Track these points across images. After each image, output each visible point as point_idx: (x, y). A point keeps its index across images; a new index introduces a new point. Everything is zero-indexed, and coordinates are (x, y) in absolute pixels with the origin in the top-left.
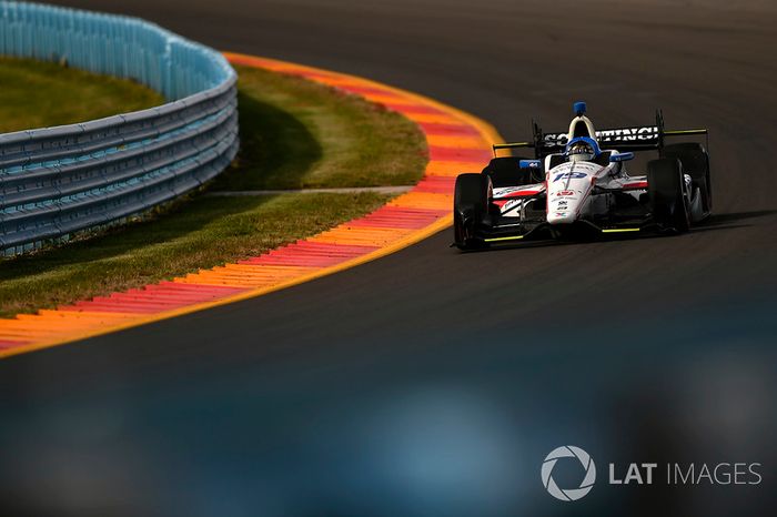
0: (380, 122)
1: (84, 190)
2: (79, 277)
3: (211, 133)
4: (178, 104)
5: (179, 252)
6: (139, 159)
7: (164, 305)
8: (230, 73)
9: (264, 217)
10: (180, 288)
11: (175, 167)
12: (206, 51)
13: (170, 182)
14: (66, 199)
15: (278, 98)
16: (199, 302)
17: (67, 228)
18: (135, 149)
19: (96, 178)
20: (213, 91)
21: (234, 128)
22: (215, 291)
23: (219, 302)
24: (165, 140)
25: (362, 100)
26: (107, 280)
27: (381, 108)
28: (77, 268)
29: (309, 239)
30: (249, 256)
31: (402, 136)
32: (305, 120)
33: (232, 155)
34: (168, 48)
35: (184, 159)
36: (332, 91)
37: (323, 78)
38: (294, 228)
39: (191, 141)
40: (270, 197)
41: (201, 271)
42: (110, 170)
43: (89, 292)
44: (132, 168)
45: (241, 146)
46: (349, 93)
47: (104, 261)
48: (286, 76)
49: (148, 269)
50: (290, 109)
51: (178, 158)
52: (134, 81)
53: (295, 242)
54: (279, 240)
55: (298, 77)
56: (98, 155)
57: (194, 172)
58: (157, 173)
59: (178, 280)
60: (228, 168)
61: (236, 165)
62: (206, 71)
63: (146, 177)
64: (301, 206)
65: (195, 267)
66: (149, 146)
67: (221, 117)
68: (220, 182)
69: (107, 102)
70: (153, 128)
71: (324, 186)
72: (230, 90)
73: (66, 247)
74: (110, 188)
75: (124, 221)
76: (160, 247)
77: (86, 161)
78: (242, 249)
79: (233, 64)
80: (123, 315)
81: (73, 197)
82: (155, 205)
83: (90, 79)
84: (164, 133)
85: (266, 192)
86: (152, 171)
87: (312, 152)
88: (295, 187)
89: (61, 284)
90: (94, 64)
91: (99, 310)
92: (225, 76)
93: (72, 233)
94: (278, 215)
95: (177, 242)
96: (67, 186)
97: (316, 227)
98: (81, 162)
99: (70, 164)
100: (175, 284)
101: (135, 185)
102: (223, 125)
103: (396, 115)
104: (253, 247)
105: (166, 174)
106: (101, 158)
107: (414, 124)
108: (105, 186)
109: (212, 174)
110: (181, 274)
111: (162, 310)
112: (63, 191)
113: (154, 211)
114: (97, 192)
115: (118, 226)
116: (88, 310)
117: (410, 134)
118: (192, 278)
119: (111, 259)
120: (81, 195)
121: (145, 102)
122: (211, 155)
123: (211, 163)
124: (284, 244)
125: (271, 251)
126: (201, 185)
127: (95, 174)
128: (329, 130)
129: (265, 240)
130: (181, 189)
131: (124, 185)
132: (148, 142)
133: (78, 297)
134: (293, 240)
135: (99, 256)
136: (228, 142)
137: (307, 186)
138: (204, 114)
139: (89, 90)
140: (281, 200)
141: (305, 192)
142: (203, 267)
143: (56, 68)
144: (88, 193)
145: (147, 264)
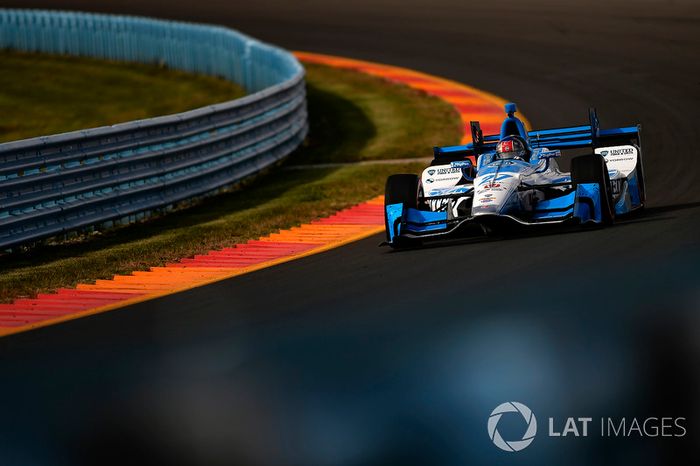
0: (423, 104)
1: (184, 168)
2: (182, 239)
3: (285, 118)
4: (258, 96)
5: (263, 216)
6: (228, 141)
7: (253, 260)
8: (299, 69)
9: (332, 185)
10: (265, 246)
11: (257, 147)
12: (279, 52)
13: (253, 160)
14: (169, 176)
15: (339, 88)
16: (280, 256)
17: (170, 200)
18: (224, 134)
19: (192, 159)
20: (286, 84)
21: (304, 113)
22: (293, 247)
23: (297, 256)
24: (248, 126)
25: (407, 87)
26: (205, 241)
27: (423, 93)
28: (180, 232)
29: (369, 202)
30: (318, 218)
31: (441, 115)
32: (361, 105)
33: (303, 136)
34: (248, 51)
35: (265, 140)
36: (382, 81)
37: (375, 70)
38: (355, 194)
39: (270, 125)
40: (336, 169)
41: (281, 231)
42: (204, 151)
43: (190, 251)
44: (222, 149)
45: (311, 127)
46: (397, 82)
47: (202, 225)
48: (344, 70)
49: (239, 231)
50: (350, 97)
51: (259, 139)
52: (221, 78)
53: (357, 205)
54: (343, 204)
55: (354, 70)
56: (194, 139)
57: (273, 151)
58: (242, 152)
59: (262, 239)
60: (300, 147)
61: (306, 144)
62: (280, 68)
63: (234, 156)
64: (361, 176)
65: (276, 228)
66: (235, 131)
67: (293, 105)
68: (293, 158)
69: (199, 96)
70: (238, 116)
71: (379, 158)
72: (299, 83)
73: (170, 215)
74: (205, 166)
75: (216, 192)
76: (248, 212)
77: (185, 145)
78: (314, 213)
79: (302, 61)
80: (217, 269)
81: (175, 174)
82: (241, 179)
83: (185, 78)
84: (247, 120)
85: (331, 165)
86: (239, 151)
87: (369, 132)
88: (355, 160)
89: (167, 245)
90: (187, 64)
91: (199, 266)
92: (294, 71)
93: (175, 204)
94: (342, 183)
95: (261, 208)
96: (168, 165)
97: (374, 193)
98: (180, 146)
99: (171, 148)
100: (262, 243)
101: (225, 162)
102: (294, 112)
103: (435, 98)
104: (323, 210)
105: (250, 153)
106: (196, 141)
107: (451, 106)
108: (200, 164)
109: (287, 151)
110: (265, 234)
111: (251, 264)
112: (167, 170)
113: (241, 184)
114: (194, 169)
115: (212, 197)
116: (190, 266)
117: (447, 114)
118: (274, 237)
119: (208, 224)
120: (181, 173)
121: (230, 94)
122: (286, 136)
123: (286, 143)
124: (348, 207)
125: (338, 213)
126: (279, 161)
127: (192, 155)
128: (381, 112)
129: (333, 204)
130: (263, 165)
131: (216, 163)
132: (234, 127)
133: (182, 256)
134: (355, 203)
135: (197, 222)
136: (299, 125)
137: (365, 159)
138: (279, 103)
139: (184, 87)
140: (345, 171)
141: (364, 164)
142: (283, 228)
143: (157, 69)
144: (187, 171)
145: (237, 227)
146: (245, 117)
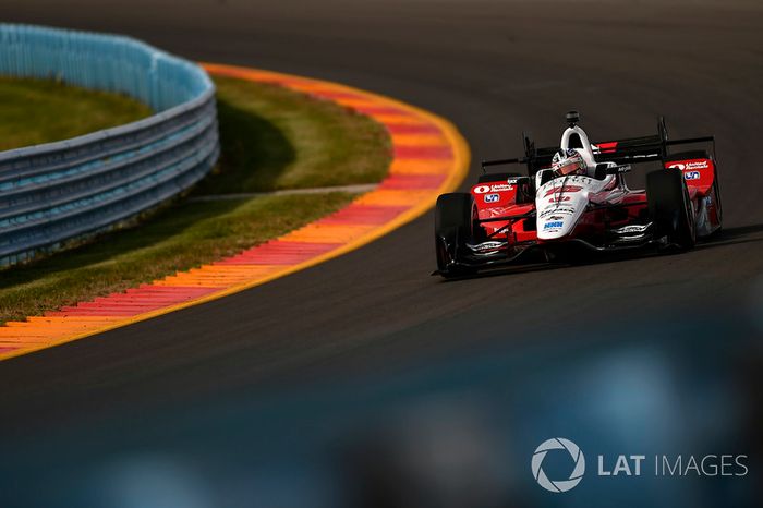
0: (349, 124)
1: (72, 202)
2: (67, 284)
3: (191, 142)
4: (158, 118)
5: (159, 256)
6: (123, 170)
7: (142, 308)
8: (208, 86)
9: (240, 219)
10: (159, 291)
11: (158, 176)
12: (188, 66)
13: (154, 190)
14: (56, 211)
15: (256, 105)
16: (176, 303)
17: (58, 237)
18: (119, 161)
19: (84, 190)
20: (192, 103)
21: (214, 136)
22: (190, 292)
23: (194, 302)
24: (147, 152)
25: (334, 104)
26: (91, 285)
27: (351, 111)
28: (65, 275)
29: (281, 239)
30: (224, 257)
31: (370, 137)
32: (281, 125)
33: (213, 162)
34: (154, 64)
35: (166, 168)
36: (306, 97)
37: (299, 85)
38: (267, 229)
39: (173, 151)
40: (247, 200)
41: (178, 274)
42: (96, 182)
43: (75, 297)
44: (117, 179)
45: (223, 152)
46: (322, 98)
47: (90, 267)
48: (265, 85)
49: (131, 274)
50: (269, 115)
51: (160, 167)
52: (125, 95)
53: (267, 242)
54: (252, 241)
55: (276, 85)
56: (84, 169)
57: (176, 180)
58: (140, 183)
59: (157, 283)
60: (209, 175)
61: (216, 171)
62: (186, 81)
63: (131, 186)
64: (274, 208)
65: (173, 270)
66: (132, 158)
67: (201, 126)
68: (202, 188)
69: (100, 116)
70: (135, 141)
71: (297, 187)
72: (208, 102)
73: (57, 255)
74: (97, 199)
75: (111, 228)
76: (143, 252)
77: (74, 175)
78: (218, 251)
79: (214, 77)
80: (105, 318)
81: (63, 209)
82: (140, 212)
83: (84, 95)
84: (147, 145)
85: (243, 196)
86: (136, 181)
87: (288, 156)
88: (269, 189)
89: (49, 291)
90: (86, 80)
91: (83, 315)
92: (204, 87)
93: (63, 242)
94: (253, 217)
95: (158, 247)
96: (54, 199)
97: (287, 227)
98: (68, 176)
99: (57, 179)
100: (157, 287)
101: (120, 194)
102: (204, 134)
103: (364, 117)
104: (228, 248)
105: (150, 183)
106: (87, 171)
107: (381, 126)
108: (91, 197)
109: (193, 180)
110: (160, 277)
111: (142, 312)
112: (53, 204)
113: (139, 219)
114: (85, 203)
115: (106, 234)
116: (72, 315)
117: (377, 135)
118: (170, 281)
119: (97, 266)
120: (70, 207)
121: (134, 113)
122: (191, 163)
123: (192, 171)
124: (257, 244)
125: (244, 251)
126: (183, 191)
127: (82, 186)
128: (305, 136)
129: (239, 242)
130: (164, 196)
131: (109, 195)
132: (131, 155)
133: (64, 303)
134: (265, 240)
135: (85, 263)
136: (209, 149)
137: (281, 188)
138: (183, 126)
139: (83, 106)
140: (257, 202)
141: (279, 194)
142: (181, 270)
143: (53, 85)
144: (76, 204)
145: (129, 269)
146: (143, 143)
